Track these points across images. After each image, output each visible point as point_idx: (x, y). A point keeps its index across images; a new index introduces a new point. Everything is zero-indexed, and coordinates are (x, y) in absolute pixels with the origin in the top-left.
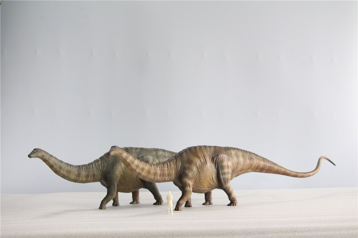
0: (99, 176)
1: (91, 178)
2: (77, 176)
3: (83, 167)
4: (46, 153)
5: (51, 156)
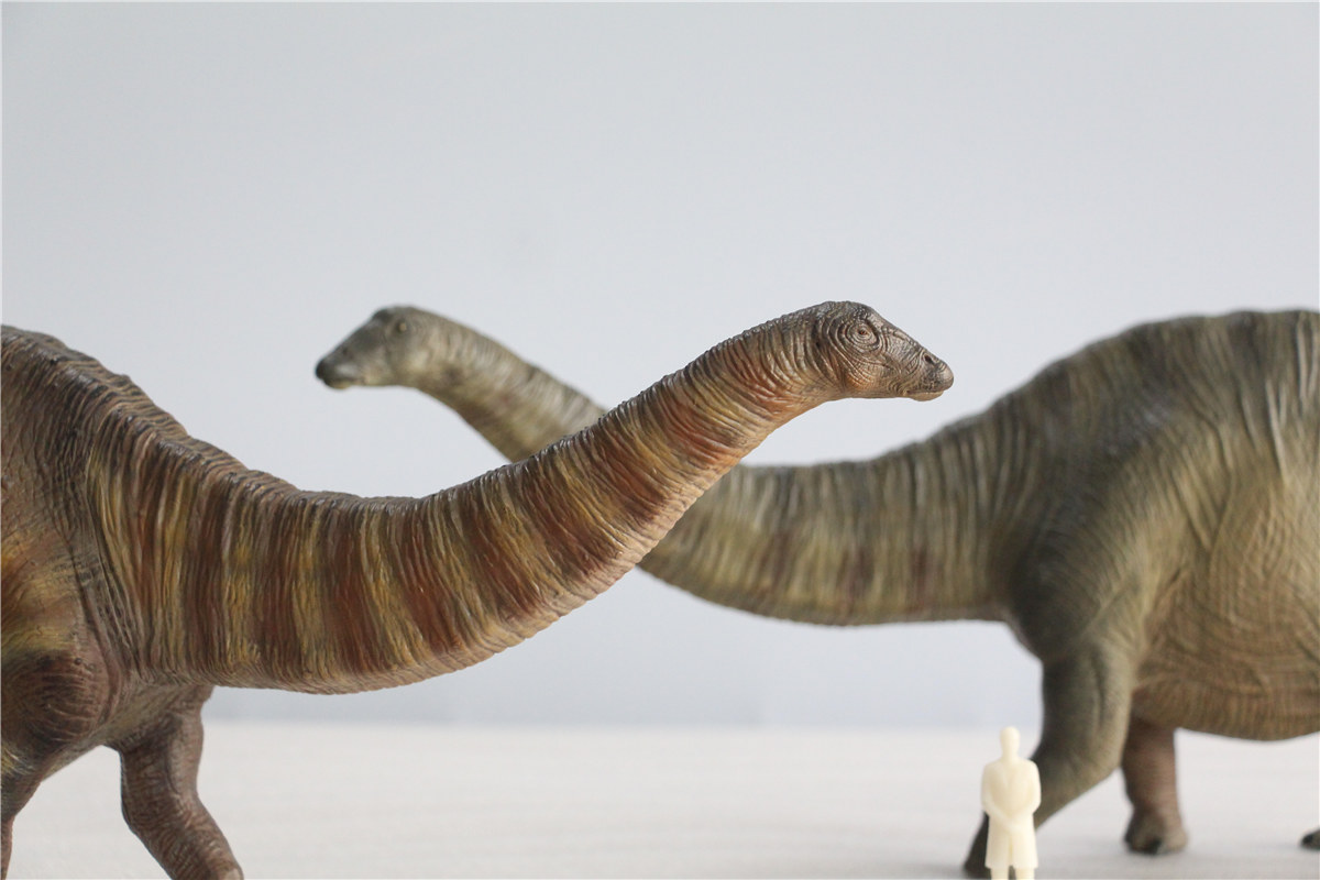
0: (968, 572)
1: (889, 583)
2: (764, 561)
3: (825, 490)
4: (485, 343)
5: (532, 371)
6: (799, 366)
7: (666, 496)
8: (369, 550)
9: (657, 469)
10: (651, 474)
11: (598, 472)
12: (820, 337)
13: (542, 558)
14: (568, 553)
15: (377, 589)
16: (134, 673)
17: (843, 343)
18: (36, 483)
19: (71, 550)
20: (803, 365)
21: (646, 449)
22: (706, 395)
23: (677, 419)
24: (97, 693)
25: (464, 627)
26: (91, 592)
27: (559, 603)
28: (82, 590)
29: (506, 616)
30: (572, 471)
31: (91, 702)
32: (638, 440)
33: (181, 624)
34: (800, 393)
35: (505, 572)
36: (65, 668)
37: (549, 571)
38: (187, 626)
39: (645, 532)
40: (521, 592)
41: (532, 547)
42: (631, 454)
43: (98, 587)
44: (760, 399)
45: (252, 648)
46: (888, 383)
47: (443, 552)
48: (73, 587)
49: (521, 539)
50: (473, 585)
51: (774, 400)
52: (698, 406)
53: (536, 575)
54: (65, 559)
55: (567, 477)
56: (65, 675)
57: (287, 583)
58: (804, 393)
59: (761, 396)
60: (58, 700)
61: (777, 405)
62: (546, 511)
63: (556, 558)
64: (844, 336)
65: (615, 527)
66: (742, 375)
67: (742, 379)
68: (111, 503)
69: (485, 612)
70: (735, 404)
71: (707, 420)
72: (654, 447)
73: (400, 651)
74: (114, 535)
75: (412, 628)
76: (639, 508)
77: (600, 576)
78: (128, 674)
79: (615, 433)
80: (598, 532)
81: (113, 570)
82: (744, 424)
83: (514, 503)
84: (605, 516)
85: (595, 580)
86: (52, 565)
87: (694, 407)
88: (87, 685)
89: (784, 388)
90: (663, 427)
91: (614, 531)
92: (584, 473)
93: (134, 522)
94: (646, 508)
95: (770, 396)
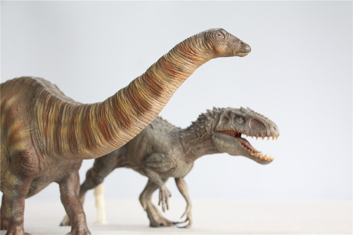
6: (200, 46)
7: (163, 88)
8: (92, 114)
9: (160, 80)
10: (158, 82)
11: (144, 83)
12: (206, 37)
13: (131, 110)
14: (138, 108)
15: (92, 124)
16: (44, 156)
17: (213, 38)
18: (25, 109)
19: (30, 124)
20: (202, 46)
21: (157, 74)
22: (173, 57)
23: (165, 65)
24: (34, 161)
25: (113, 133)
26: (33, 135)
27: (138, 124)
28: (31, 134)
29: (123, 128)
30: (138, 84)
31: (33, 164)
32: (155, 72)
33: (53, 141)
34: (202, 55)
35: (122, 115)
36: (24, 154)
37: (133, 114)
38: (54, 142)
39: (159, 100)
40: (126, 120)
41: (128, 107)
42: (153, 76)
43: (35, 133)
44: (189, 57)
45: (67, 146)
46: (229, 50)
47: (107, 112)
48: (29, 133)
49: (125, 105)
50: (115, 120)
51: (193, 57)
52: (171, 60)
53: (130, 115)
54: (28, 127)
55: (137, 86)
56: (25, 156)
57: (74, 127)
58: (203, 55)
59: (189, 56)
60: (23, 163)
61: (194, 59)
62: (132, 96)
63: (135, 110)
64: (213, 36)
65: (150, 99)
66: (183, 50)
67: (183, 51)
68: (40, 112)
69: (118, 128)
70: (181, 58)
71: (173, 64)
72: (159, 73)
73: (98, 141)
74: (40, 120)
75: (101, 134)
76: (156, 92)
77: (148, 115)
78: (43, 157)
79: (149, 71)
80: (145, 101)
81: (39, 129)
82: (185, 65)
83: (124, 95)
84: (147, 95)
85: (147, 116)
86: (25, 128)
87: (170, 61)
88: (31, 159)
89: (196, 53)
90: (161, 67)
91: (150, 100)
92: (141, 84)
93: (44, 116)
94: (158, 92)
95: (192, 56)
